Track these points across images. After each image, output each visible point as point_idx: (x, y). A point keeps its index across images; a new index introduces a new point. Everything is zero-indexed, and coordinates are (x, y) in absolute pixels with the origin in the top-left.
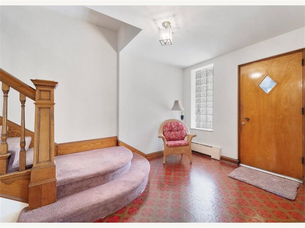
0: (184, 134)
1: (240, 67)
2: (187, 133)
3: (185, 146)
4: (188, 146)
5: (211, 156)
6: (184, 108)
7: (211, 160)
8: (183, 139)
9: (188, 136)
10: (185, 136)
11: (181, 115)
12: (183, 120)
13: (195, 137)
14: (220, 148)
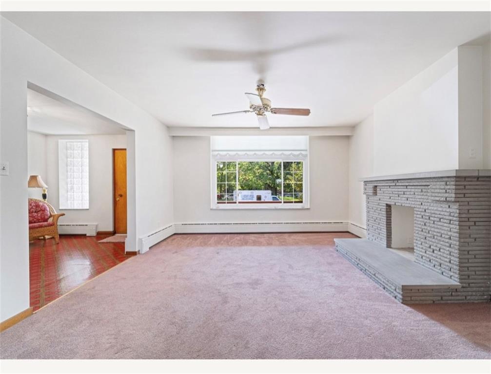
0: (47, 215)
1: (114, 150)
2: (52, 214)
3: (49, 226)
4: (53, 226)
5: (86, 235)
6: (47, 185)
7: (86, 238)
8: (46, 220)
9: (54, 216)
10: (50, 217)
11: (43, 193)
12: (46, 200)
13: (64, 216)
14: (96, 224)
